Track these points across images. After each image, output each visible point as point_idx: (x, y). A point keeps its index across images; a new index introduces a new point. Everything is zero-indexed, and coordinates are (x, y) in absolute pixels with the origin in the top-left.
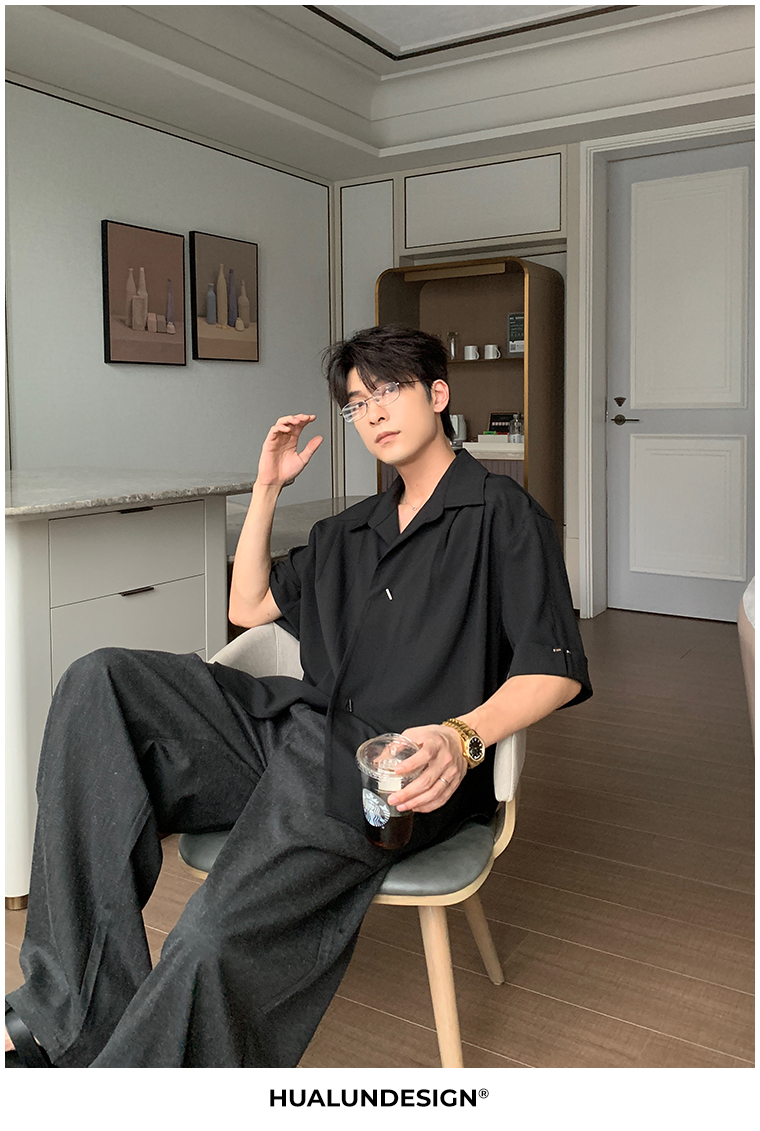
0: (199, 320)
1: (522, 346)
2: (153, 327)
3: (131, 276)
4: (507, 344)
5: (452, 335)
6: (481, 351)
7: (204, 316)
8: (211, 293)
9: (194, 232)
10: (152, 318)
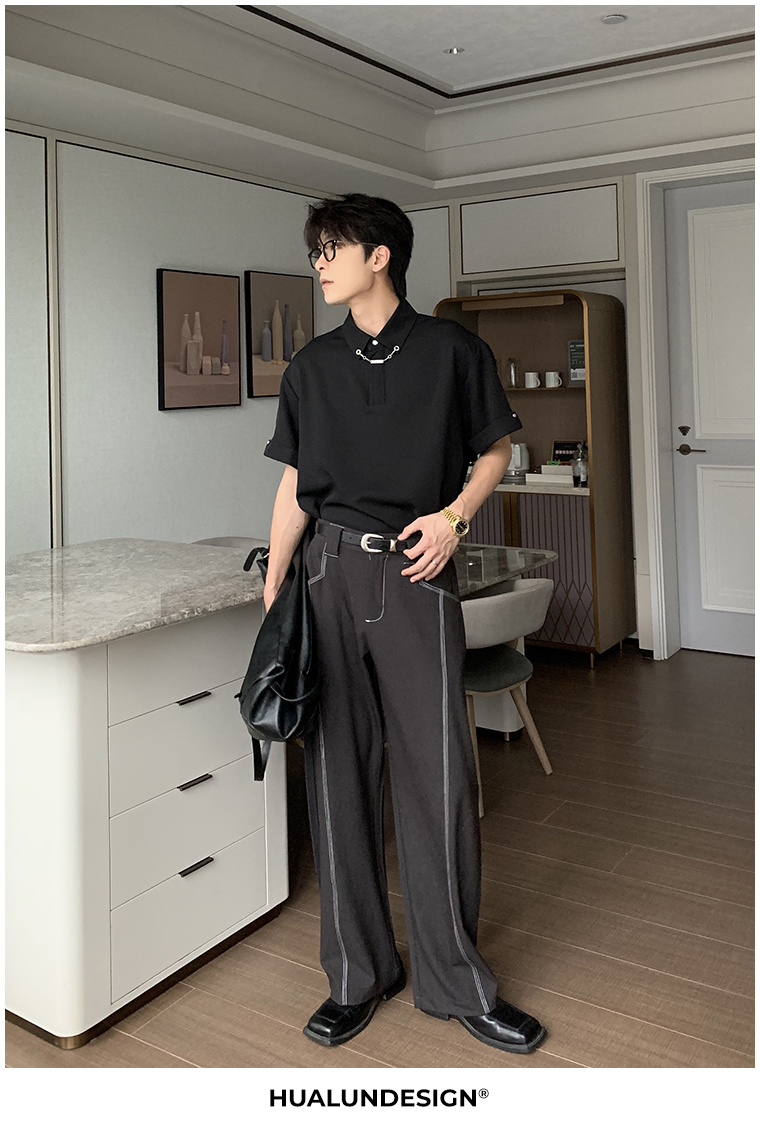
0: (255, 359)
1: (583, 374)
2: (207, 370)
3: (186, 321)
4: (568, 373)
5: (511, 361)
6: (542, 378)
7: (260, 353)
8: (266, 330)
9: (249, 272)
10: (207, 361)
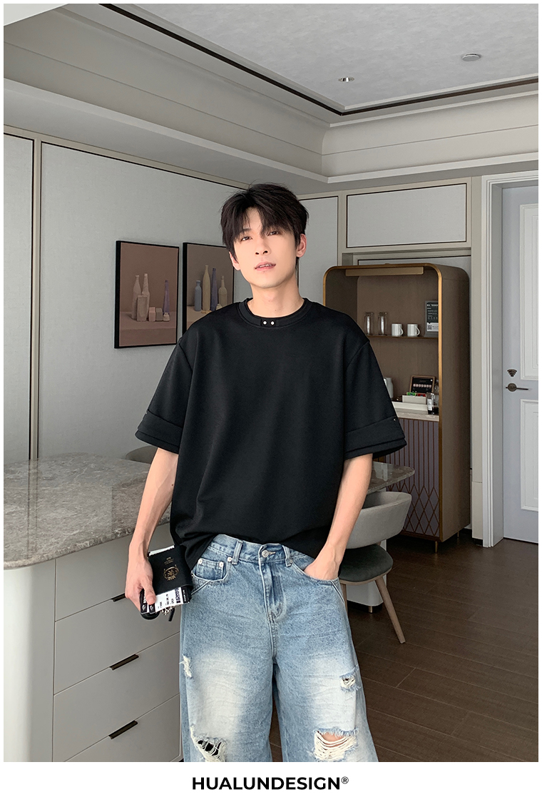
0: (188, 308)
1: (436, 327)
3: (137, 281)
4: (425, 325)
5: (382, 314)
6: (405, 328)
7: (192, 305)
8: (198, 288)
9: (186, 243)
10: (152, 311)
